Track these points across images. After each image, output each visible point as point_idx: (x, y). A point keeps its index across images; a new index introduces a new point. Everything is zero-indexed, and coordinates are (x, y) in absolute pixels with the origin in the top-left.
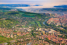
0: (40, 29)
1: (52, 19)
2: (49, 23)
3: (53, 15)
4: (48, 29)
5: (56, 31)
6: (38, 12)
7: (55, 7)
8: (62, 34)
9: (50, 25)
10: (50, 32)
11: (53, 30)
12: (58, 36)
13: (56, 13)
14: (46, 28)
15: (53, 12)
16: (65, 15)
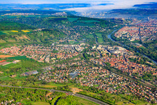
0: (99, 48)
1: (126, 28)
2: (118, 37)
3: (129, 22)
4: (114, 47)
5: (129, 50)
6: (102, 16)
7: (135, 6)
8: (137, 55)
9: (120, 40)
10: (116, 52)
11: (123, 49)
12: (130, 59)
13: (136, 17)
14: (111, 45)
15: (130, 15)
16: (151, 20)
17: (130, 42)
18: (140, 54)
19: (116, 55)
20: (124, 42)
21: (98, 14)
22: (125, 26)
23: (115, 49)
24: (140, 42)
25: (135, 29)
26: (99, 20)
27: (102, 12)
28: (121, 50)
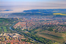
0: (5, 35)
1: (20, 23)
2: (15, 28)
3: (21, 19)
4: (13, 34)
5: (21, 35)
8: (26, 37)
9: (16, 29)
10: (14, 37)
11: (18, 34)
12: (22, 40)
13: (25, 17)
14: (11, 33)
15: (22, 16)
17: (22, 30)
18: (27, 37)
19: (14, 38)
20: (18, 31)
21: (4, 16)
22: (19, 22)
23: (14, 35)
24: (27, 30)
25: (24, 23)
26: (4, 19)
27: (7, 14)
28: (17, 35)
